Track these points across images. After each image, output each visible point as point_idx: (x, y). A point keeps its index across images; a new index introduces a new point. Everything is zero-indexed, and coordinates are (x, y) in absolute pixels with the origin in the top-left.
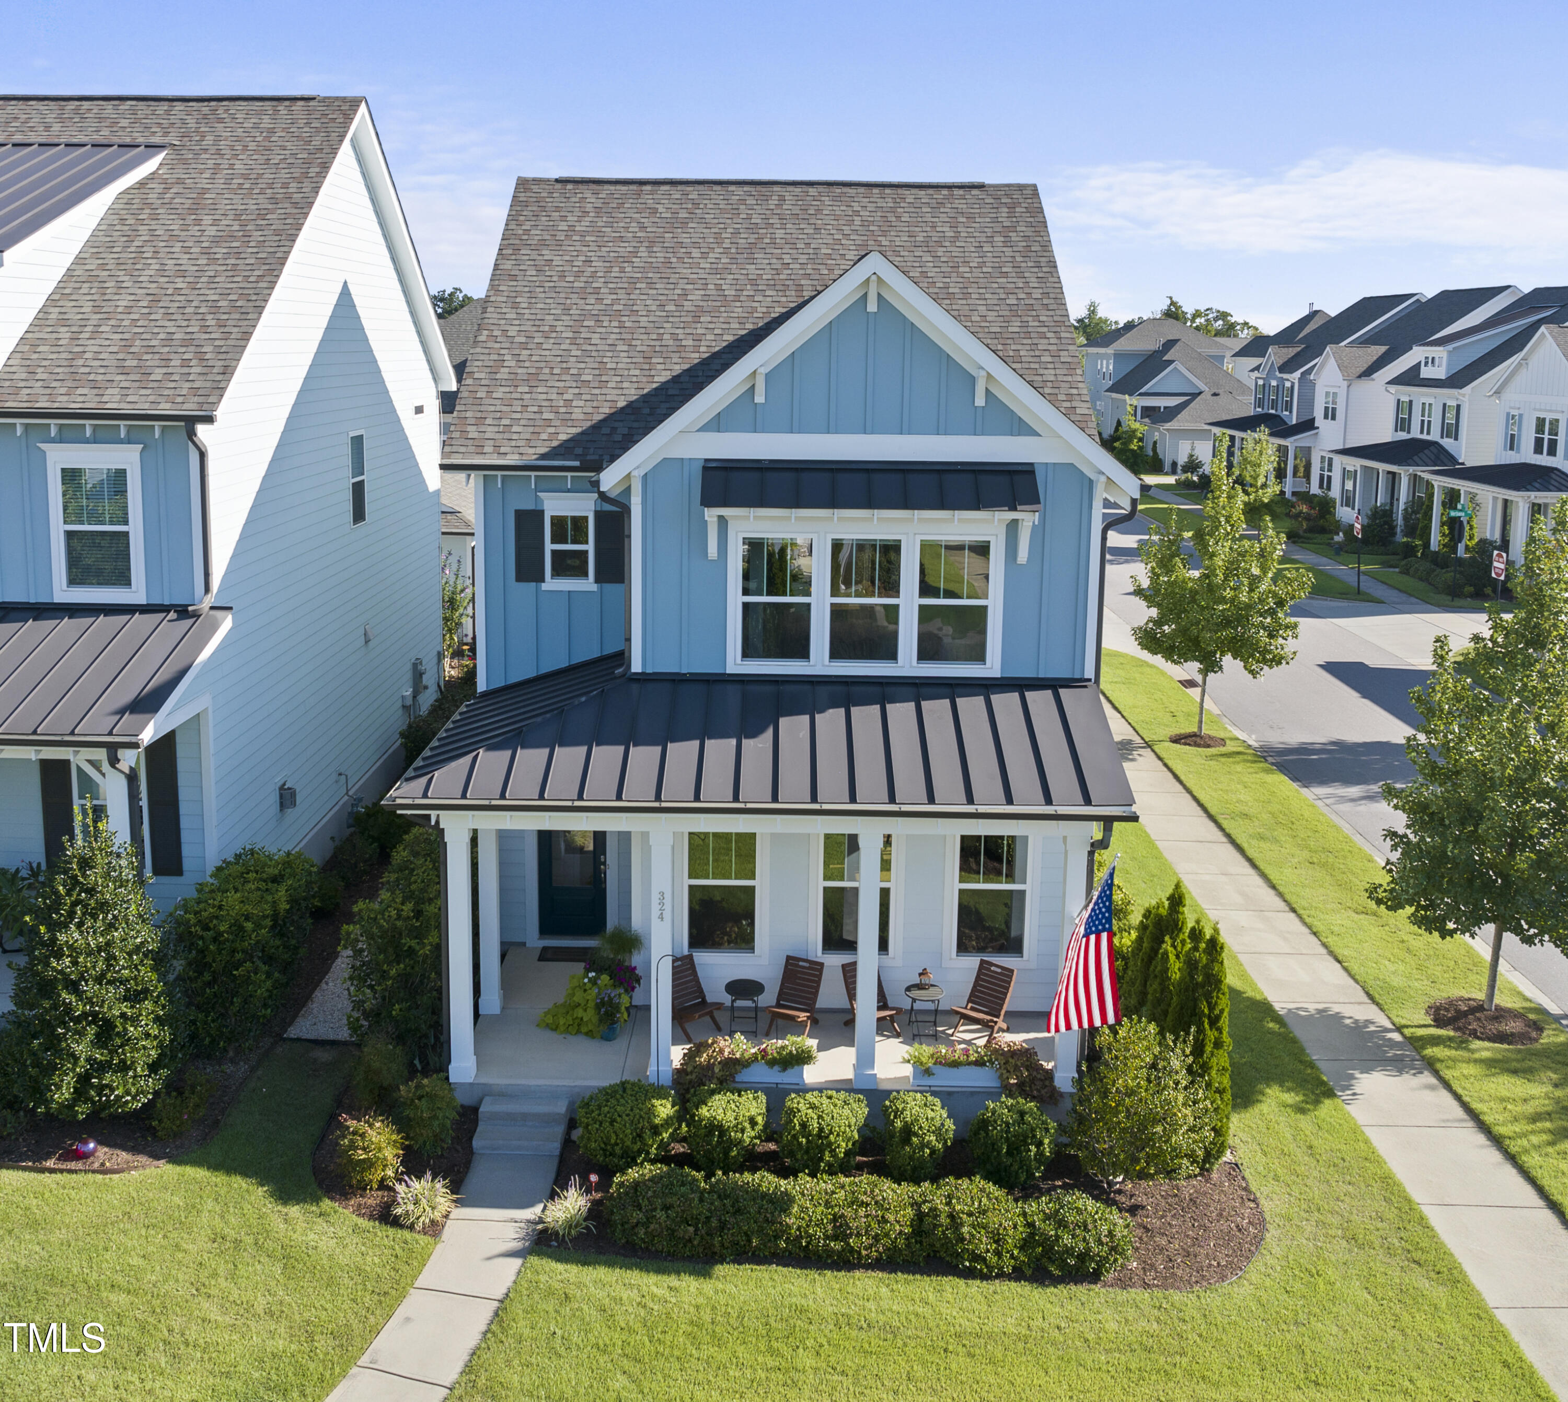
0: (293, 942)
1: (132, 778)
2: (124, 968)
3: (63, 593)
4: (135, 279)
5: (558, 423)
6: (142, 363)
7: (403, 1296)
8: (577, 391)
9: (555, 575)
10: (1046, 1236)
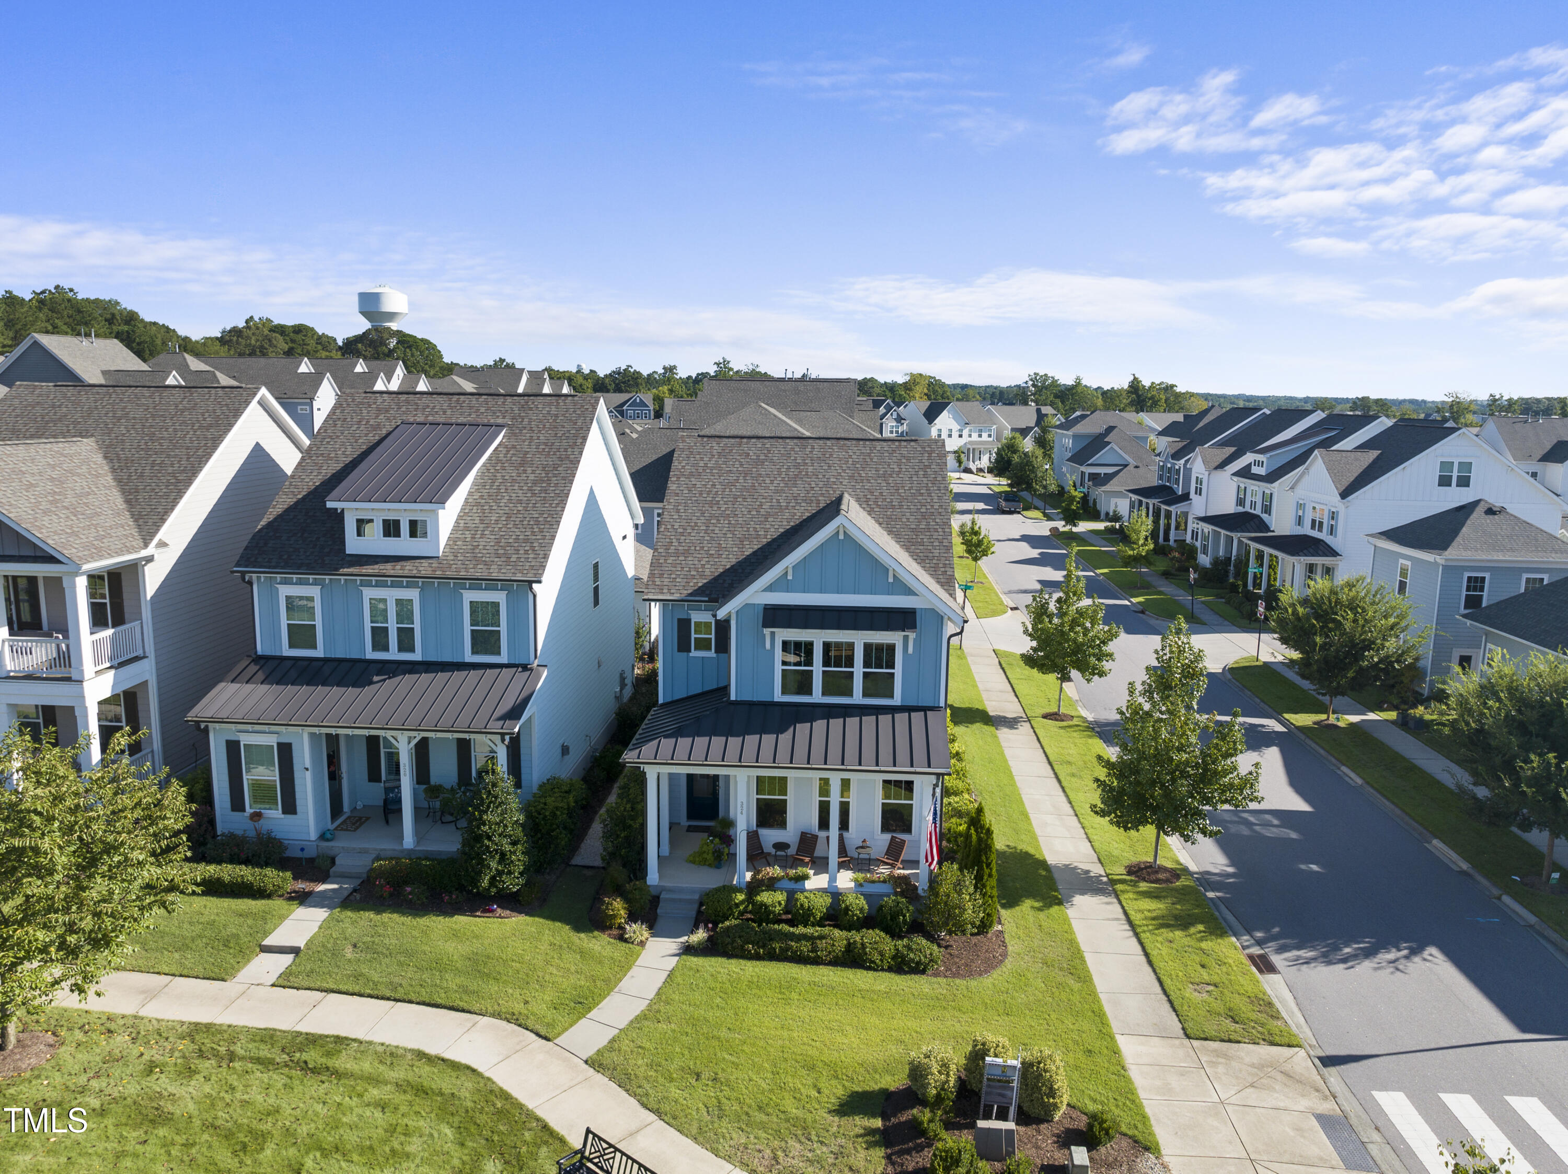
0: (575, 820)
1: (508, 746)
2: (510, 831)
3: (469, 658)
5: (697, 577)
6: (506, 552)
7: (630, 968)
8: (707, 560)
9: (696, 649)
10: (903, 955)
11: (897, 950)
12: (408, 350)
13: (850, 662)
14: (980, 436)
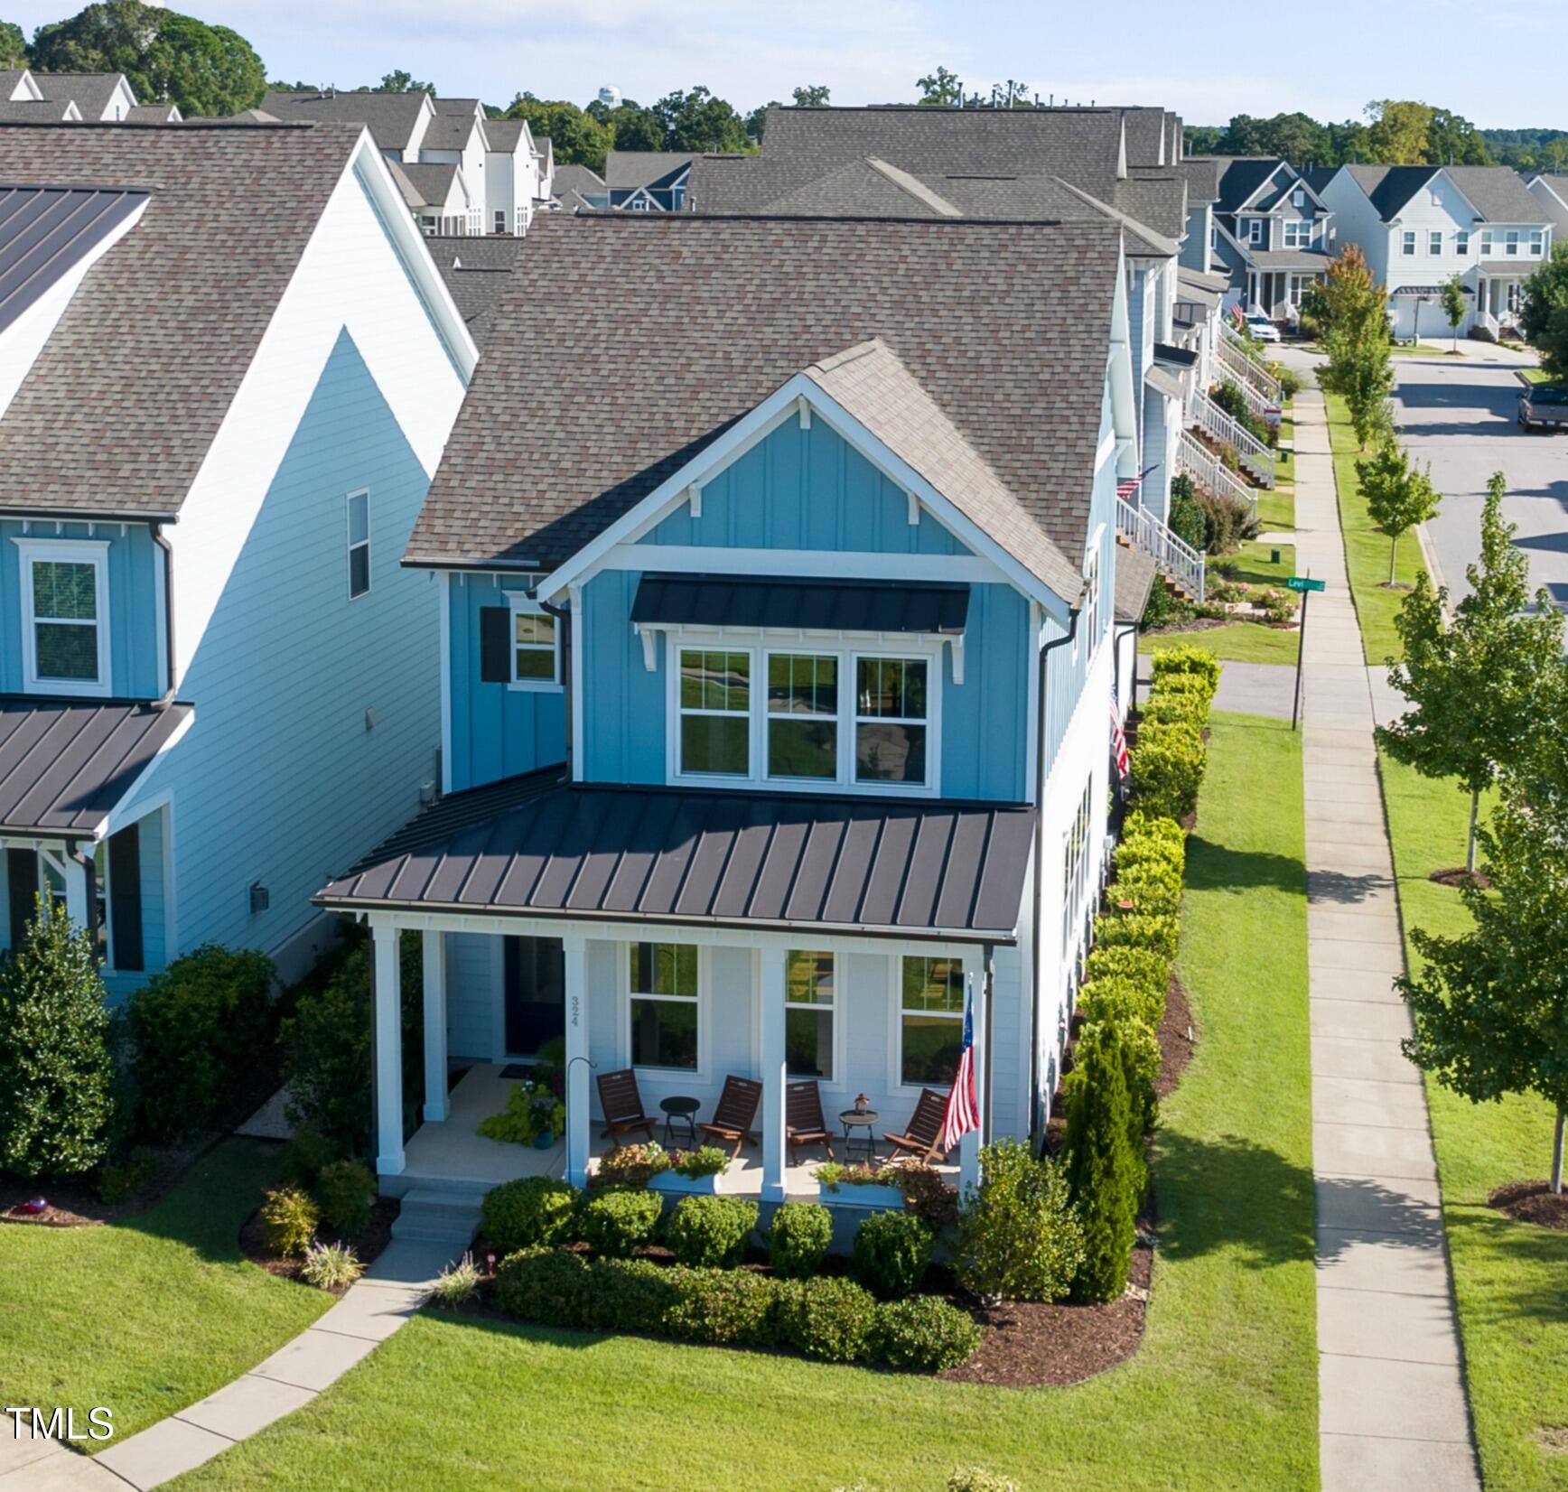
0: (243, 1038)
1: (89, 867)
2: (75, 1040)
3: (33, 684)
4: (110, 359)
5: (526, 517)
6: (112, 458)
7: (298, 1332)
8: (552, 480)
9: (521, 674)
10: (890, 1331)
11: (880, 1321)
12: (185, 55)
13: (828, 699)
14: (1512, 250)
